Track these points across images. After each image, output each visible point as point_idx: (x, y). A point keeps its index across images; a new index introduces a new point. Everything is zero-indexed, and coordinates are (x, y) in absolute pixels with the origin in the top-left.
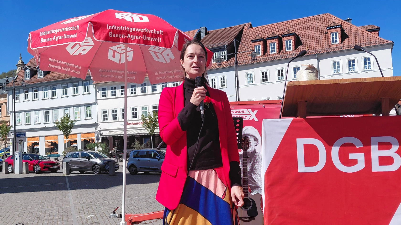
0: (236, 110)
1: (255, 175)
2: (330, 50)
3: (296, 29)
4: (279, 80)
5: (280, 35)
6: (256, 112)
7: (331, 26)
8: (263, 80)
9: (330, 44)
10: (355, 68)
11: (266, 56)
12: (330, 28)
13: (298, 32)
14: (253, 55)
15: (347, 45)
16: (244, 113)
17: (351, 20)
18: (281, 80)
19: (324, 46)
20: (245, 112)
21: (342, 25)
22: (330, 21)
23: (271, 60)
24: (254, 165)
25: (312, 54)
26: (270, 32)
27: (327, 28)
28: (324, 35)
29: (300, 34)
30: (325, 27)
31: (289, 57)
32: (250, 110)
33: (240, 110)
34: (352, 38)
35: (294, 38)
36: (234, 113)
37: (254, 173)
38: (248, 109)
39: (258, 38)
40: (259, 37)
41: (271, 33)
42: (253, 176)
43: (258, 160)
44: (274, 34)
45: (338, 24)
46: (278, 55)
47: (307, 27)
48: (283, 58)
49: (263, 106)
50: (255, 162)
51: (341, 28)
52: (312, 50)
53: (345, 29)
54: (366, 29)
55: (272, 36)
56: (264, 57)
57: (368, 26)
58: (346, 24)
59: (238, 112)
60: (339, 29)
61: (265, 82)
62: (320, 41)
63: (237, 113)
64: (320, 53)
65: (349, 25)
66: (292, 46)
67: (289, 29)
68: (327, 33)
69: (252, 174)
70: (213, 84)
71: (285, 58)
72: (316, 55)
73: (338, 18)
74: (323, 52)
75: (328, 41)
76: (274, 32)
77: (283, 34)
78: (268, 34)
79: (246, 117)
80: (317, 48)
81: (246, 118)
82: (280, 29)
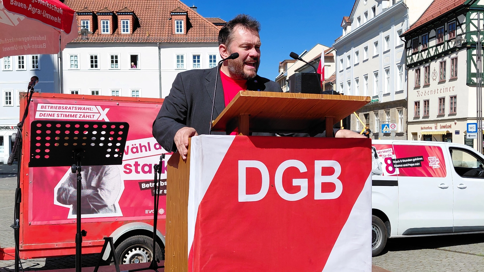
0: (79, 106)
1: (102, 190)
2: (174, 40)
3: (135, 8)
4: (112, 67)
5: (115, 12)
6: (107, 110)
7: (176, 11)
8: (92, 66)
9: (173, 33)
10: (199, 64)
11: (96, 35)
12: (174, 13)
13: (137, 12)
14: (84, 32)
15: (192, 37)
16: (90, 110)
17: (196, 8)
18: (115, 68)
19: (167, 35)
20: (92, 109)
21: (188, 12)
22: (174, 6)
23: (103, 41)
24: (102, 178)
25: (153, 41)
26: (102, 6)
27: (172, 14)
28: (168, 21)
29: (139, 14)
30: (169, 12)
31: (126, 41)
32: (99, 108)
33: (86, 107)
34: (198, 30)
35: (132, 19)
36: (76, 109)
37: (101, 189)
38: (97, 106)
39: (86, 10)
40: (88, 9)
41: (104, 8)
42: (99, 193)
43: (107, 172)
44: (108, 9)
45: (183, 10)
46: (112, 37)
47: (147, 8)
48: (118, 42)
49: (117, 103)
50: (103, 175)
51: (187, 15)
52: (153, 37)
53: (191, 18)
54: (213, 22)
55: (105, 12)
56: (93, 37)
57: (215, 19)
58: (193, 13)
59: (83, 109)
60: (185, 17)
61: (94, 68)
62: (162, 28)
63: (81, 110)
64: (162, 42)
65: (195, 15)
66: (129, 28)
67: (126, 6)
68: (171, 19)
69: (98, 189)
70: (20, 63)
71: (121, 41)
72: (158, 44)
73: (183, 4)
74: (166, 41)
75: (172, 29)
76: (107, 6)
77: (119, 11)
78: (99, 8)
79: (93, 115)
80: (159, 35)
81: (93, 118)
82: (115, 4)
